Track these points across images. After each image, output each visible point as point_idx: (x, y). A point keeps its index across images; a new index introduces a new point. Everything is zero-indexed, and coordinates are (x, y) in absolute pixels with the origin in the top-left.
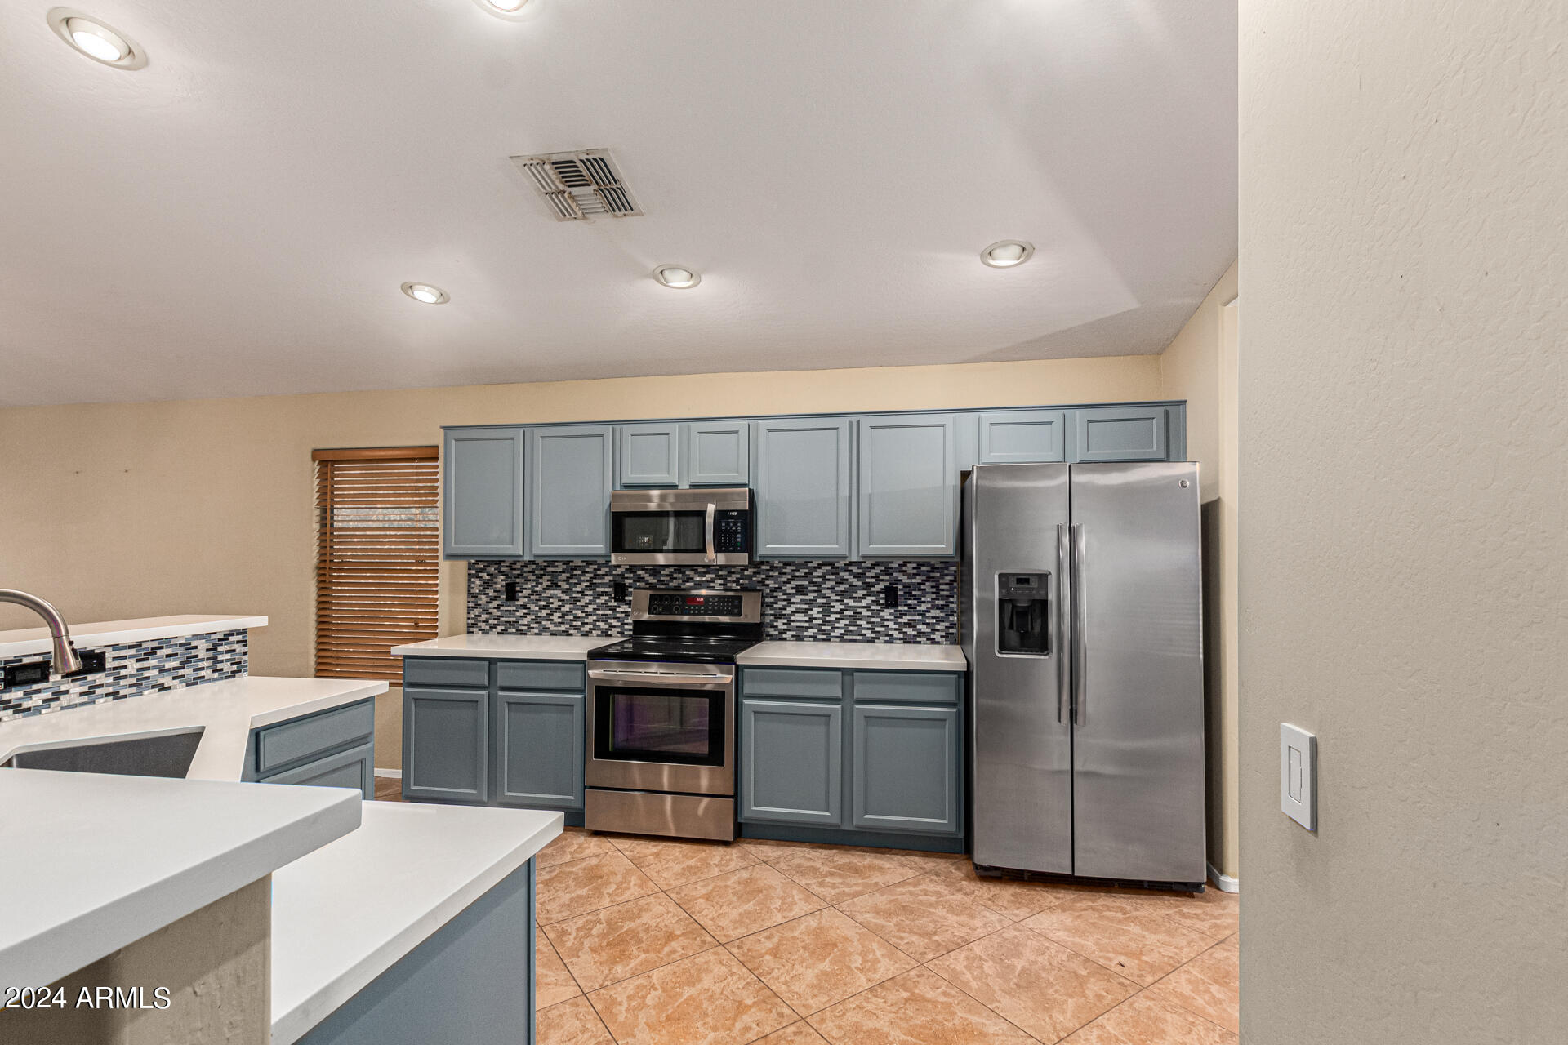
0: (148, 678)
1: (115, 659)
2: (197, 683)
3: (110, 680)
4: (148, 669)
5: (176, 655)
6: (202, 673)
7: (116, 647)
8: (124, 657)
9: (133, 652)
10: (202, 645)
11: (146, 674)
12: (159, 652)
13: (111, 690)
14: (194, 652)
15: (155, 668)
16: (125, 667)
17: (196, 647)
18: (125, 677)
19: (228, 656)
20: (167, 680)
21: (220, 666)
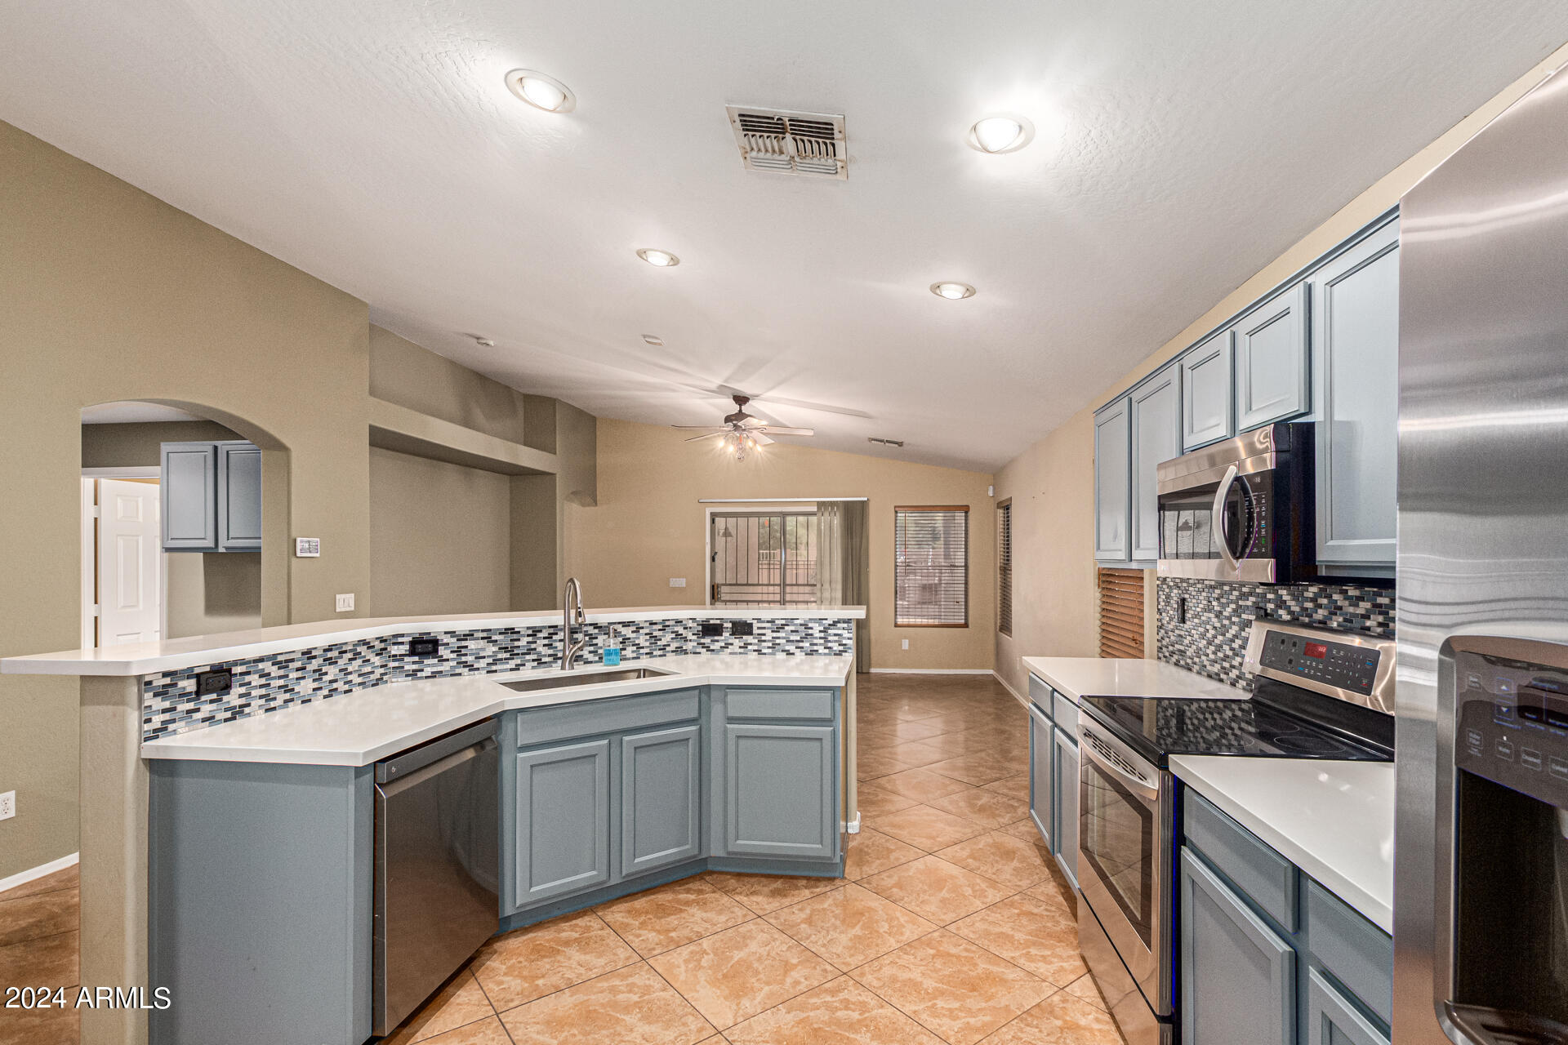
0: (779, 644)
1: (759, 628)
2: (812, 654)
3: (756, 641)
4: (779, 638)
5: (797, 631)
6: (815, 648)
7: (759, 620)
8: (764, 628)
9: (769, 625)
10: (816, 630)
11: (778, 641)
12: (786, 628)
13: (756, 648)
14: (810, 631)
15: (783, 638)
16: (764, 635)
17: (811, 628)
18: (764, 641)
19: (836, 638)
20: (791, 648)
21: (830, 645)
